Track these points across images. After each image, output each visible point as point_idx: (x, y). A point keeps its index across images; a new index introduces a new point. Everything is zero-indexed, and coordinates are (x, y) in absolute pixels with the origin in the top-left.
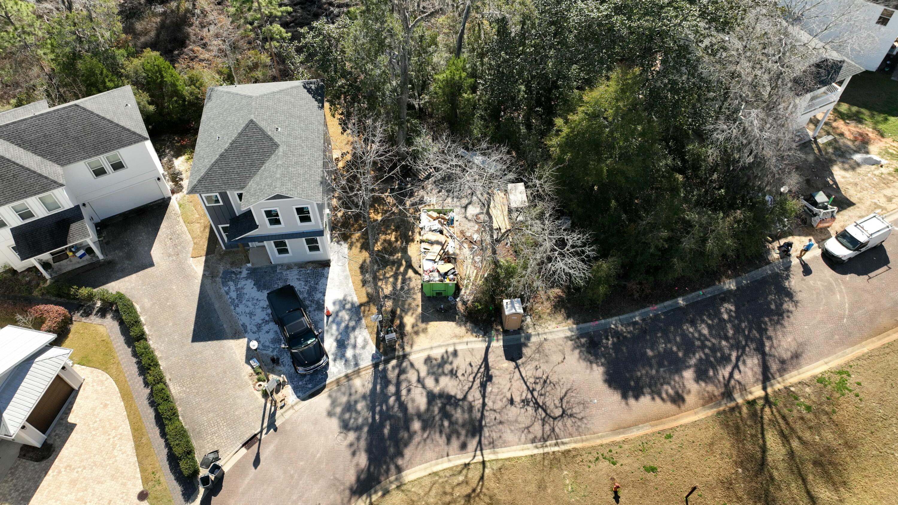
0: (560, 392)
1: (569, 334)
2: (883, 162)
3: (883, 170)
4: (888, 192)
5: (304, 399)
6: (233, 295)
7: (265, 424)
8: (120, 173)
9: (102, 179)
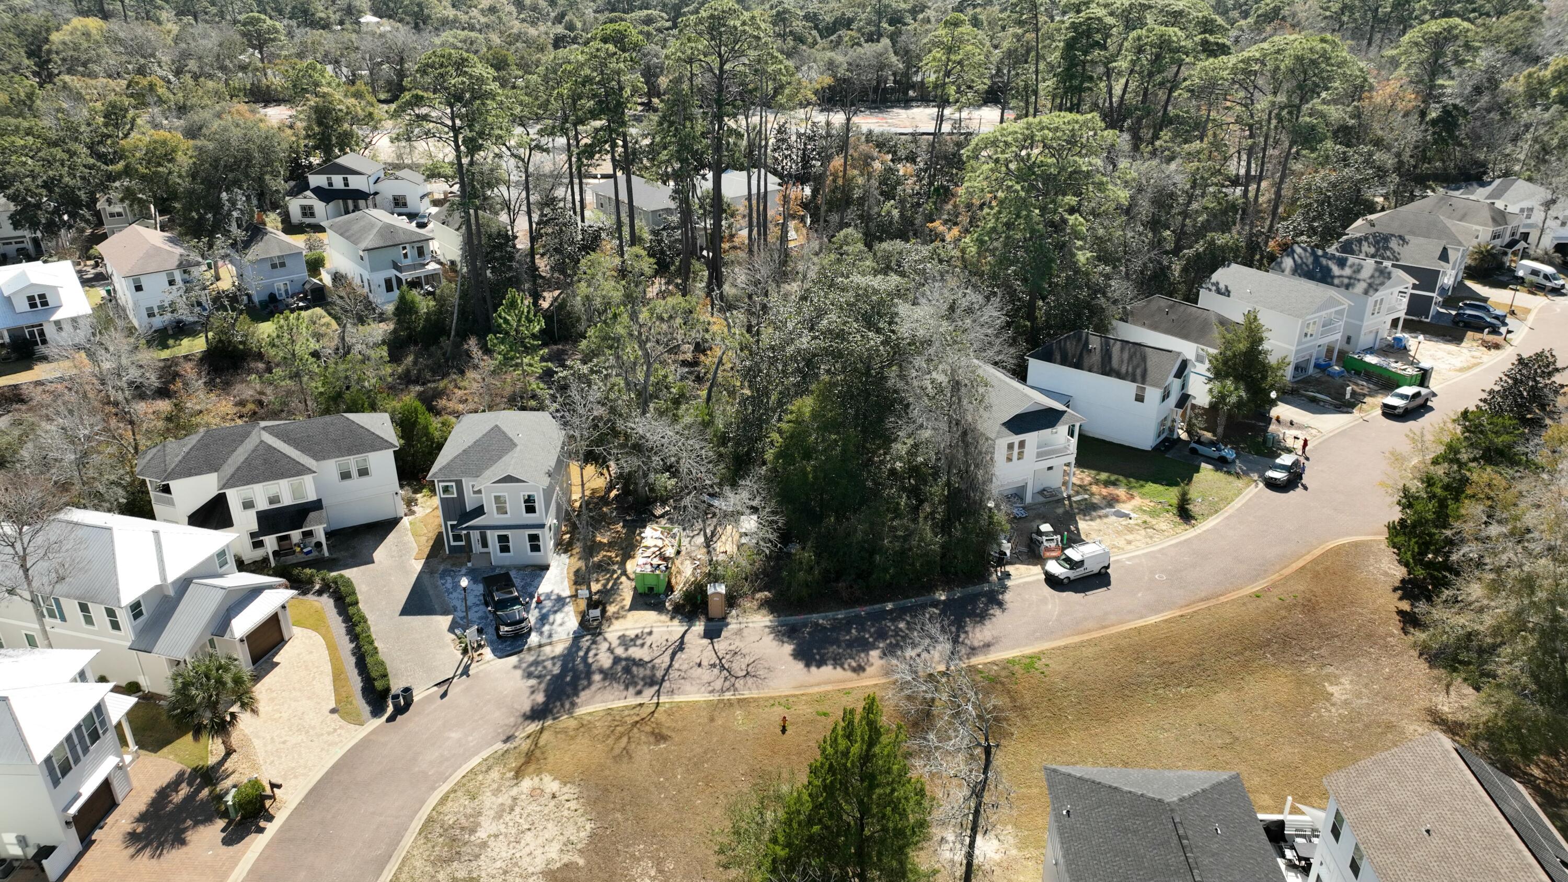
0: (748, 660)
1: (769, 624)
2: (1132, 515)
3: (1131, 522)
4: (1130, 537)
5: (500, 658)
6: (449, 585)
7: (459, 672)
8: (364, 479)
9: (347, 482)
